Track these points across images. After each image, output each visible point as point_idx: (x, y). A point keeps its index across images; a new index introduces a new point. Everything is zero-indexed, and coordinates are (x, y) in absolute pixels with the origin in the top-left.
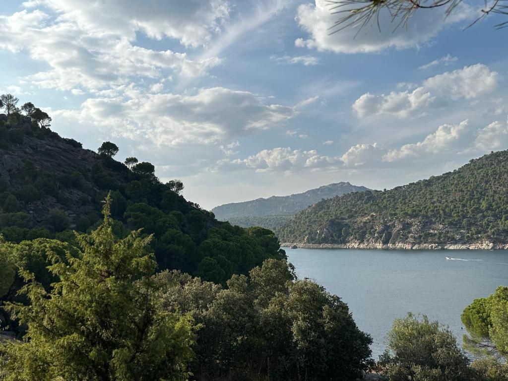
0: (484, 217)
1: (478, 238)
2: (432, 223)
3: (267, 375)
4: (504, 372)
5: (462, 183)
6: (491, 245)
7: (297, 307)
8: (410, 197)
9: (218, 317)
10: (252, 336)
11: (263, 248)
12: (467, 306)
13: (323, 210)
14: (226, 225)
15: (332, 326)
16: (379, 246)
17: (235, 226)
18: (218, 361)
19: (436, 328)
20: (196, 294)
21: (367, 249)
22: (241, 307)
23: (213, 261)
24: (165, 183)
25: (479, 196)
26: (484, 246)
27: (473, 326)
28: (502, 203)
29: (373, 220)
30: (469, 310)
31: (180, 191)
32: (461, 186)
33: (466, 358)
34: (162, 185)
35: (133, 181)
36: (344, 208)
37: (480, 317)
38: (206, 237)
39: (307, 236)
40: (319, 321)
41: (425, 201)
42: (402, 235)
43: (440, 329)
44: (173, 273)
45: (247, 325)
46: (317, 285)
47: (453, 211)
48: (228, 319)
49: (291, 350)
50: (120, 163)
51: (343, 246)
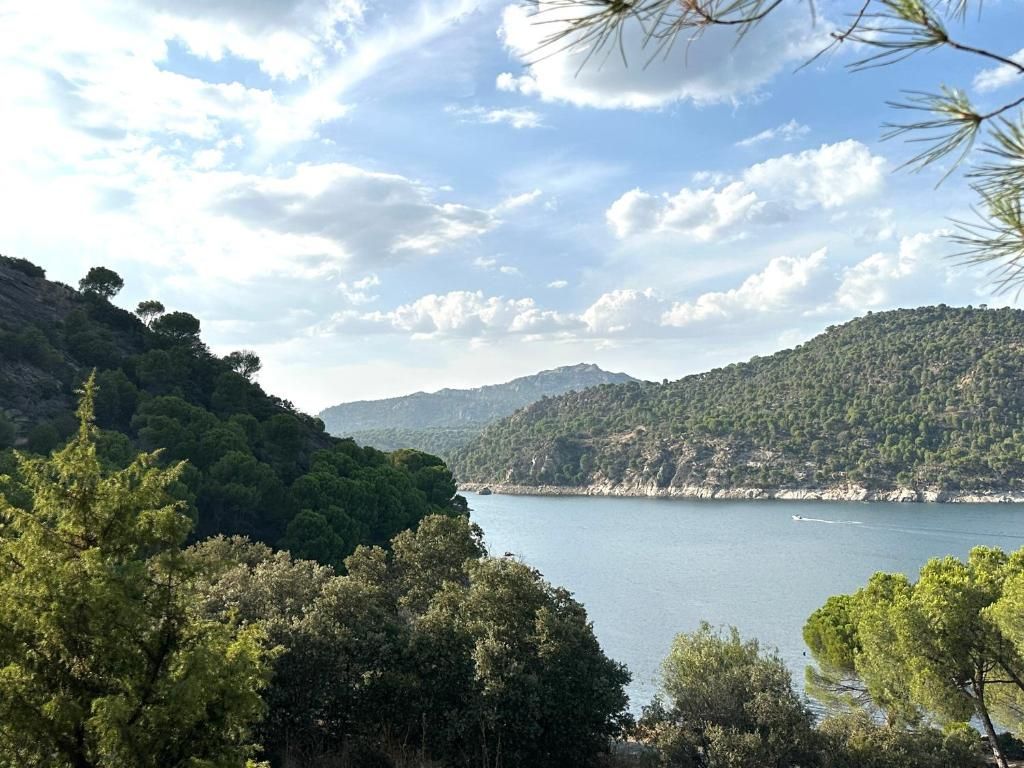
0: (851, 437)
1: (838, 478)
2: (751, 447)
3: (420, 748)
4: (881, 739)
5: (811, 370)
6: (863, 492)
7: (486, 611)
8: (713, 397)
9: (324, 632)
10: (393, 669)
11: (423, 493)
12: (814, 611)
13: (544, 419)
14: (347, 446)
15: (552, 649)
16: (651, 491)
17: (366, 447)
18: (321, 722)
19: (753, 653)
20: (280, 585)
21: (627, 497)
22: (371, 612)
23: (319, 517)
24: (221, 356)
25: (843, 396)
26: (851, 495)
27: (825, 648)
28: (886, 412)
29: (640, 440)
30: (819, 617)
31: (253, 375)
32: (808, 378)
33: (809, 713)
34: (214, 361)
35: (152, 351)
36: (586, 416)
37: (839, 632)
38: (305, 469)
39: (512, 470)
40: (528, 638)
41: (740, 405)
42: (696, 470)
43: (761, 655)
44: (232, 543)
45: (384, 647)
46: (525, 568)
47: (792, 424)
48: (344, 635)
49: (469, 698)
50: (126, 312)
51: (580, 490)
